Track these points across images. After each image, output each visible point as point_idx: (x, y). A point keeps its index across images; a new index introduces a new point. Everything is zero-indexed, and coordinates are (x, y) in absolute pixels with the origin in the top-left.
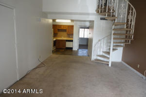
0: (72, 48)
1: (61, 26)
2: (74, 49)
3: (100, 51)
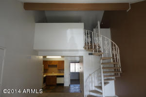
0: (63, 84)
2: (65, 85)
3: (92, 86)
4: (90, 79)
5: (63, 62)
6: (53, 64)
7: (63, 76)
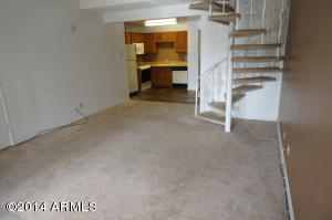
0: (186, 86)
1: (162, 34)
3: (219, 92)
4: (216, 77)
5: (184, 34)
6: (165, 39)
7: (185, 68)
